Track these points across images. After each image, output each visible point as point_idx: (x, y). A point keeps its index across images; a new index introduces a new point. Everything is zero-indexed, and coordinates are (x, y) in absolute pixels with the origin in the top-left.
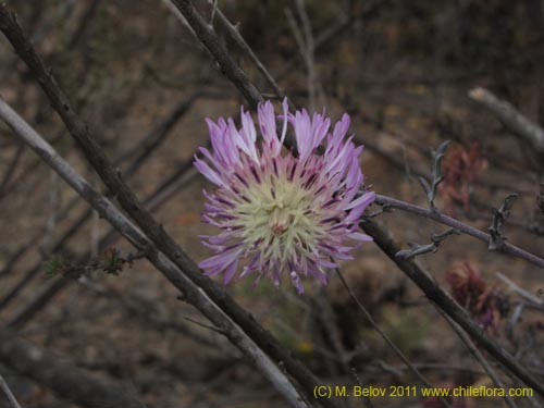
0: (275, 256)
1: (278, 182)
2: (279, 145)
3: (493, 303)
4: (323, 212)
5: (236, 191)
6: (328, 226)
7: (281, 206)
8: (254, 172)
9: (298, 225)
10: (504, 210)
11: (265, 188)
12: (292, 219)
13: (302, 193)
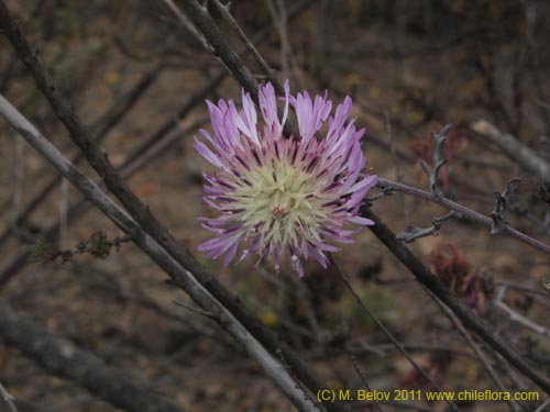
0: (275, 239)
1: (279, 165)
2: (280, 128)
3: (477, 284)
4: (324, 196)
5: (237, 174)
6: (329, 210)
7: (282, 189)
8: (255, 154)
9: (299, 208)
10: (507, 194)
11: (266, 171)
12: (293, 202)
13: (304, 176)
